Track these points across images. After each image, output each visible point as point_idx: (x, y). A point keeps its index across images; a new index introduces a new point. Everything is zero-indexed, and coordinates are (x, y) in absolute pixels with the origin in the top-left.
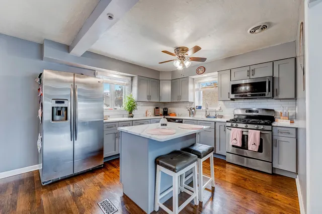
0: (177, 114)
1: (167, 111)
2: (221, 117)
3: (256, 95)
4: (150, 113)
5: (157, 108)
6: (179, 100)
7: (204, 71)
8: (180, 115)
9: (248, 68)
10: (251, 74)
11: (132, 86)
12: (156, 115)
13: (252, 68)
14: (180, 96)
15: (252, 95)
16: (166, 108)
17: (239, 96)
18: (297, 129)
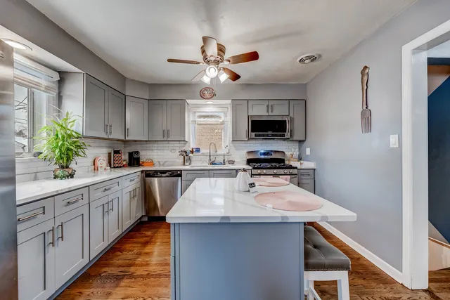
0: (155, 160)
1: (139, 158)
2: (232, 162)
3: (276, 135)
4: (102, 162)
5: (116, 152)
6: (166, 138)
7: (213, 96)
8: (161, 163)
9: (266, 103)
10: (270, 110)
11: (61, 95)
12: (114, 167)
13: (271, 103)
14: (168, 131)
15: (273, 135)
16: (137, 153)
17: (259, 135)
18: (314, 169)
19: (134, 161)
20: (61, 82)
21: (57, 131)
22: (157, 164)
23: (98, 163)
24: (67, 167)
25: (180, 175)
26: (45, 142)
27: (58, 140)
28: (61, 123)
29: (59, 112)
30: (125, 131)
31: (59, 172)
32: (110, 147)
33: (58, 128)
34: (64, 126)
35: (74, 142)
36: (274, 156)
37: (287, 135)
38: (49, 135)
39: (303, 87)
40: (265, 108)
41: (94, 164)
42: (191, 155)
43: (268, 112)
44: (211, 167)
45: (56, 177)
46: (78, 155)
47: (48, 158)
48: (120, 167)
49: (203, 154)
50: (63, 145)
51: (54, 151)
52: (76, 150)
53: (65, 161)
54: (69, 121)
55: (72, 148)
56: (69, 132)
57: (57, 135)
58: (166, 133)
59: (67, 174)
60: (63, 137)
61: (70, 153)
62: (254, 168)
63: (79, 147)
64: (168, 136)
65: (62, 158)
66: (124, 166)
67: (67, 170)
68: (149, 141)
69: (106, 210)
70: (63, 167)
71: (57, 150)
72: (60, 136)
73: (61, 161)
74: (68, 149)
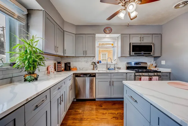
0: (78, 67)
1: (70, 66)
2: (120, 68)
3: (146, 54)
4: (52, 69)
5: (59, 63)
6: (85, 55)
7: (111, 32)
8: (81, 69)
9: (140, 36)
10: (142, 40)
11: (29, 25)
12: (58, 71)
13: (142, 36)
14: (86, 51)
15: (144, 54)
16: (69, 63)
17: (137, 54)
18: (170, 73)
19: (68, 68)
20: (28, 16)
21: (26, 48)
22: (79, 69)
23: (50, 69)
24: (33, 73)
25: (95, 76)
26: (18, 55)
27: (27, 54)
28: (28, 43)
29: (27, 34)
30: (64, 51)
31: (28, 77)
32: (55, 60)
33: (27, 46)
34: (31, 45)
35: (38, 56)
36: (142, 65)
37: (152, 53)
38: (20, 50)
39: (160, 27)
40: (139, 39)
41: (47, 70)
42: (97, 64)
43: (141, 41)
44: (108, 71)
45: (26, 80)
46: (40, 65)
47: (20, 67)
48: (61, 71)
49: (103, 64)
50: (30, 57)
51: (24, 62)
52: (39, 61)
53: (32, 69)
54: (34, 41)
55: (37, 60)
56: (34, 49)
57: (26, 51)
58: (85, 52)
59: (33, 78)
60: (31, 52)
61: (35, 64)
62: (137, 72)
63: (41, 59)
64: (86, 54)
65: (29, 67)
66: (62, 71)
67: (33, 75)
68: (76, 57)
69: (59, 102)
70: (30, 73)
71: (27, 62)
72: (28, 51)
73: (29, 69)
74: (34, 61)
